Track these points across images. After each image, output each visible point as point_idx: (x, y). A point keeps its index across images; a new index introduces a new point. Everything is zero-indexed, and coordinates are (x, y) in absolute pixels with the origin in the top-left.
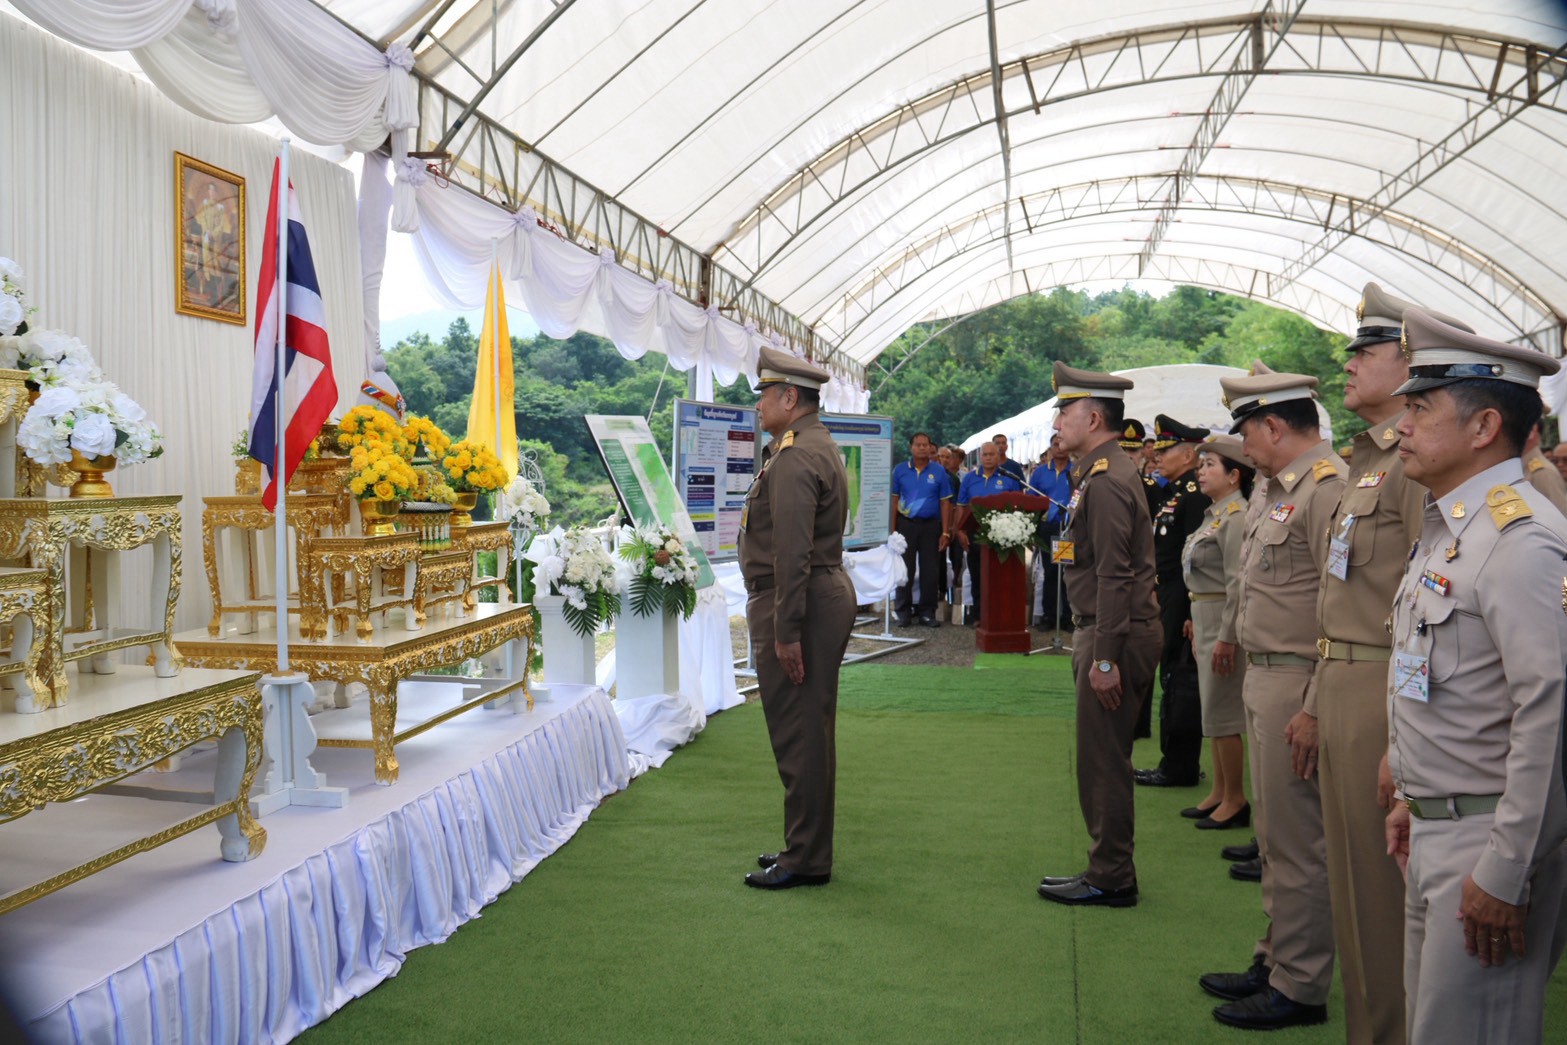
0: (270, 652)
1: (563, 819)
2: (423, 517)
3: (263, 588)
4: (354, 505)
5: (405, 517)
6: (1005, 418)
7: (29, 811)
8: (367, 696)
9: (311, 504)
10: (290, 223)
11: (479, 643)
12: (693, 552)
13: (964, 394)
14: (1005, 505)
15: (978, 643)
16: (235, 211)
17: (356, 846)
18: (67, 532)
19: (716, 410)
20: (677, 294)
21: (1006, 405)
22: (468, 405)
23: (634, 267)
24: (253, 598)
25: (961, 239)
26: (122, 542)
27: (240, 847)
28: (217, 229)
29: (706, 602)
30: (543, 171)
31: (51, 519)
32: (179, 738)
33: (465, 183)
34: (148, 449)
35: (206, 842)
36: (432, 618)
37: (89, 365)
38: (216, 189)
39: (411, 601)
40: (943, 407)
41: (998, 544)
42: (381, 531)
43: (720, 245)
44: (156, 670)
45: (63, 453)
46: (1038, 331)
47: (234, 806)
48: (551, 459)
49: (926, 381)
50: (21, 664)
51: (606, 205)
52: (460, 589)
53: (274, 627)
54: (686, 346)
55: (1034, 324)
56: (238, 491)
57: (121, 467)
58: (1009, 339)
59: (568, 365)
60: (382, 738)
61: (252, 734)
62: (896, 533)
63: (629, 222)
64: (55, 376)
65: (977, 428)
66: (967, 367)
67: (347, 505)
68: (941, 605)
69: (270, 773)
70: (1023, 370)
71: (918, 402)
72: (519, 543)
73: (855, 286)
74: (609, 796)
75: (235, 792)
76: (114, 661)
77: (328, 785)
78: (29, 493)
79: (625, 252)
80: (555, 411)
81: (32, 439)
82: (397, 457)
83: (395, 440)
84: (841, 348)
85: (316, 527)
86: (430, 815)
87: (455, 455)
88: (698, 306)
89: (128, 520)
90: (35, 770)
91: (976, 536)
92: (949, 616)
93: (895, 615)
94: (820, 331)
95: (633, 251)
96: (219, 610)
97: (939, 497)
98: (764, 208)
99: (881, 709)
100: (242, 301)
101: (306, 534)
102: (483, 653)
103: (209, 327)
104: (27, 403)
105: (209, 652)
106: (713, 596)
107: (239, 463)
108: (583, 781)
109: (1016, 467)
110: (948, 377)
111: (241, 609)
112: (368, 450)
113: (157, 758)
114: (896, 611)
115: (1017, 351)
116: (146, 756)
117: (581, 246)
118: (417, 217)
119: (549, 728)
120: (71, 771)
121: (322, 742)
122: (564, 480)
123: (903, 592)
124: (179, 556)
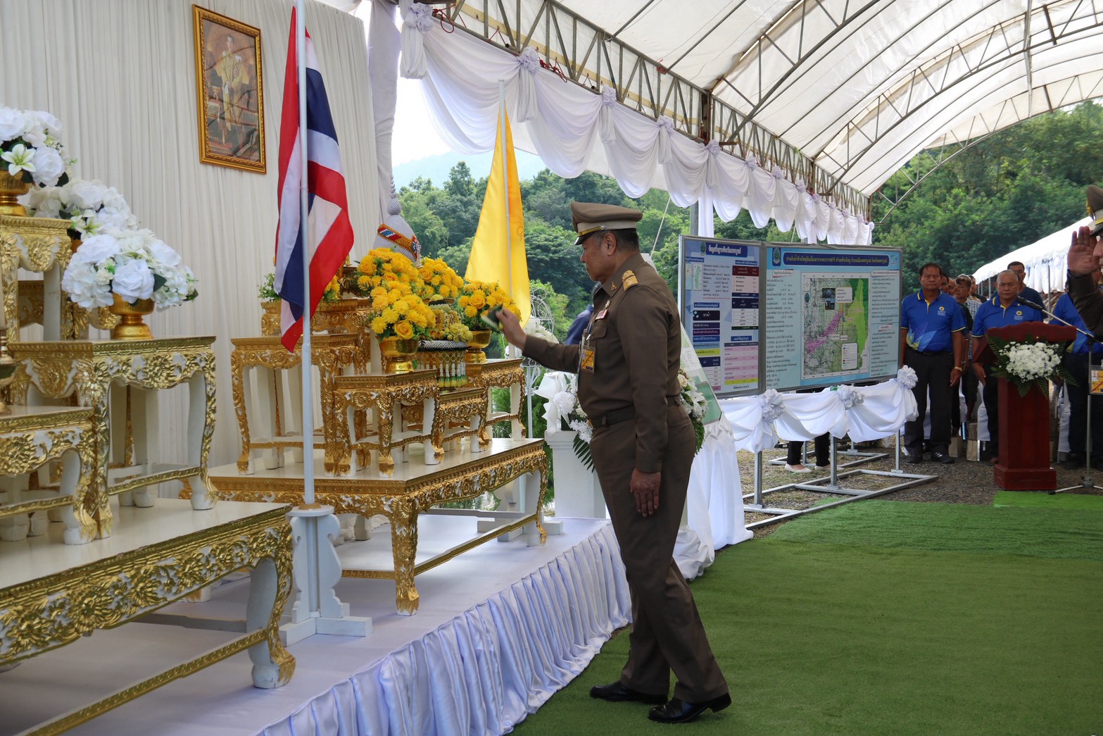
0: (299, 486)
1: (576, 651)
2: (440, 355)
3: (289, 423)
4: (375, 344)
5: (424, 356)
6: (1019, 246)
7: (77, 638)
8: (389, 529)
9: (335, 344)
10: (308, 70)
11: (495, 477)
12: (700, 386)
13: (974, 223)
14: (1027, 336)
15: (996, 480)
16: (252, 62)
17: (380, 674)
18: (111, 373)
19: (721, 246)
20: (678, 130)
21: (1021, 231)
22: (469, 247)
23: (635, 105)
24: (279, 434)
25: (974, 58)
26: (162, 381)
27: (271, 674)
28: (237, 80)
29: (713, 436)
30: (545, 12)
31: (96, 360)
32: (215, 568)
33: (469, 27)
34: (184, 291)
35: (239, 669)
36: (450, 453)
37: (125, 214)
38: (233, 41)
39: (429, 436)
40: (951, 237)
41: (1017, 377)
42: (400, 368)
43: (720, 79)
44: (192, 503)
45: (105, 297)
46: (1058, 151)
47: (265, 634)
48: (551, 298)
49: (931, 210)
50: (69, 498)
51: (607, 44)
52: (476, 425)
53: (300, 462)
54: (688, 182)
55: (1053, 144)
56: (264, 332)
57: (160, 310)
58: (1024, 162)
59: (566, 206)
60: (403, 569)
61: (283, 564)
62: (905, 367)
63: (630, 59)
64: (95, 224)
65: (988, 257)
66: (977, 193)
67: (368, 344)
68: (954, 441)
69: (297, 603)
70: (1040, 194)
71: (922, 233)
72: (530, 381)
73: (858, 114)
74: (620, 629)
75: (265, 621)
76: (153, 496)
77: (352, 614)
78: (73, 336)
79: (626, 90)
80: (555, 252)
81: (76, 285)
82: (415, 297)
83: (412, 281)
84: (845, 180)
85: (339, 366)
86: (449, 644)
87: (470, 295)
88: (699, 142)
89: (166, 360)
90: (84, 599)
91: (993, 369)
92: (963, 452)
93: (904, 451)
94: (823, 163)
95: (634, 89)
96: (248, 446)
97: (950, 329)
98: (764, 38)
99: (894, 546)
100: (262, 149)
101: (330, 373)
102: (499, 486)
103: (232, 175)
104: (69, 251)
105: (238, 486)
106: (720, 431)
107: (264, 305)
108: (595, 613)
109: (1035, 296)
110: (956, 205)
111: (268, 445)
112: (388, 291)
113: (195, 587)
114: (906, 446)
115: (1032, 174)
116: (185, 585)
117: (583, 86)
118: (425, 63)
119: (562, 561)
120: (116, 600)
121: (347, 573)
122: (564, 319)
123: (913, 428)
124: (214, 394)
